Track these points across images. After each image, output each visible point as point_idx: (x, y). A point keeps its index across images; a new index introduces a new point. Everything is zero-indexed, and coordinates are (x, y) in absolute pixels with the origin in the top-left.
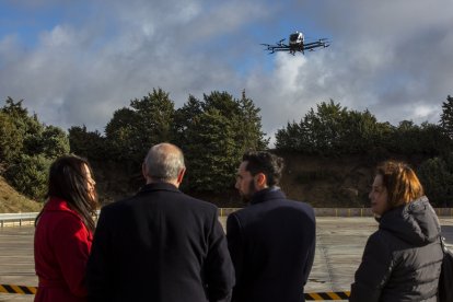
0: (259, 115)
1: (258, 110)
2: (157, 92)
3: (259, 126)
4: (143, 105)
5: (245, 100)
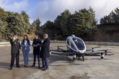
0: (94, 13)
1: (94, 12)
2: (67, 10)
3: (95, 17)
4: (63, 14)
5: (90, 9)
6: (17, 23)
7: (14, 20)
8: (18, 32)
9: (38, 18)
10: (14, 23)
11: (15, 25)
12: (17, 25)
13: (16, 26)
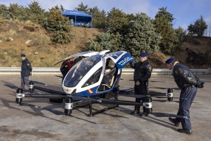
6: (136, 33)
7: (131, 30)
8: (136, 50)
9: (202, 18)
10: (131, 35)
11: (132, 37)
12: (135, 37)
13: (134, 39)
